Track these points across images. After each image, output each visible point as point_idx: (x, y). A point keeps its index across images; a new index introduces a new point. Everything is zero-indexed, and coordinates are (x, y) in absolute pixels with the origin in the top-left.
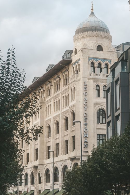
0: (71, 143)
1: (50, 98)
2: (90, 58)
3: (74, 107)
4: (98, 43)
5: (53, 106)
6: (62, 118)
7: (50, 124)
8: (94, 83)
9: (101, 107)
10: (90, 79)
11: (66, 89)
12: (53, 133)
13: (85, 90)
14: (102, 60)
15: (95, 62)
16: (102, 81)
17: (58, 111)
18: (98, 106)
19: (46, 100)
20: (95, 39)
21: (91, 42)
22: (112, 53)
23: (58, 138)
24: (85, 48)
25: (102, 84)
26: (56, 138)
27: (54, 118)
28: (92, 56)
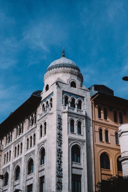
0: (38, 184)
1: (10, 144)
2: (64, 92)
3: (44, 143)
4: (72, 79)
5: (13, 152)
6: (25, 161)
7: (8, 172)
8: (69, 117)
9: (75, 144)
10: (64, 113)
11: (32, 129)
12: (12, 180)
13: (59, 123)
14: (76, 96)
15: (69, 96)
16: (76, 116)
17: (20, 155)
18: (73, 142)
19: (5, 148)
20: (69, 75)
21: (65, 77)
22: (85, 91)
23: (18, 184)
24: (60, 81)
25: (77, 119)
26: (14, 185)
27: (14, 164)
28: (66, 90)
